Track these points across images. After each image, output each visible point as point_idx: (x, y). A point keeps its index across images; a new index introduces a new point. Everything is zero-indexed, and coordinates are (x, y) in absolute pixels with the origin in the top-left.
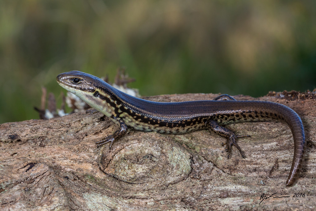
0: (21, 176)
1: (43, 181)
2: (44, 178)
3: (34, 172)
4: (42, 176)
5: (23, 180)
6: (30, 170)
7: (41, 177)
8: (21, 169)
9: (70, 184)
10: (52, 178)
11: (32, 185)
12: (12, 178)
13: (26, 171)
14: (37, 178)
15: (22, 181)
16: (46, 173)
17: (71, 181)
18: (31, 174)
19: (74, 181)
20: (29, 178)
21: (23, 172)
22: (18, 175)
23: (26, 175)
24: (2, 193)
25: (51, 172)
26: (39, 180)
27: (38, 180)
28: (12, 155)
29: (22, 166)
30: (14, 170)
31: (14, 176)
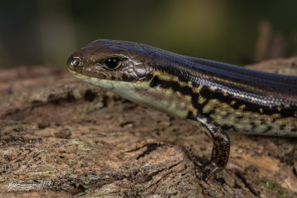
0: (125, 166)
1: (168, 182)
2: (171, 175)
3: (154, 161)
4: (168, 171)
5: (127, 175)
6: (146, 157)
7: (164, 172)
8: (129, 154)
9: (224, 194)
10: (186, 178)
11: (144, 187)
12: (105, 168)
13: (138, 158)
14: (157, 173)
15: (125, 177)
16: (178, 166)
17: (227, 187)
18: (147, 165)
19: (235, 189)
20: (140, 173)
21: (131, 159)
22: (120, 163)
23: (135, 165)
24: (79, 194)
25: (187, 165)
26: (159, 178)
27: (157, 178)
28: (122, 125)
29: (133, 146)
30: (114, 153)
31: (110, 164)
